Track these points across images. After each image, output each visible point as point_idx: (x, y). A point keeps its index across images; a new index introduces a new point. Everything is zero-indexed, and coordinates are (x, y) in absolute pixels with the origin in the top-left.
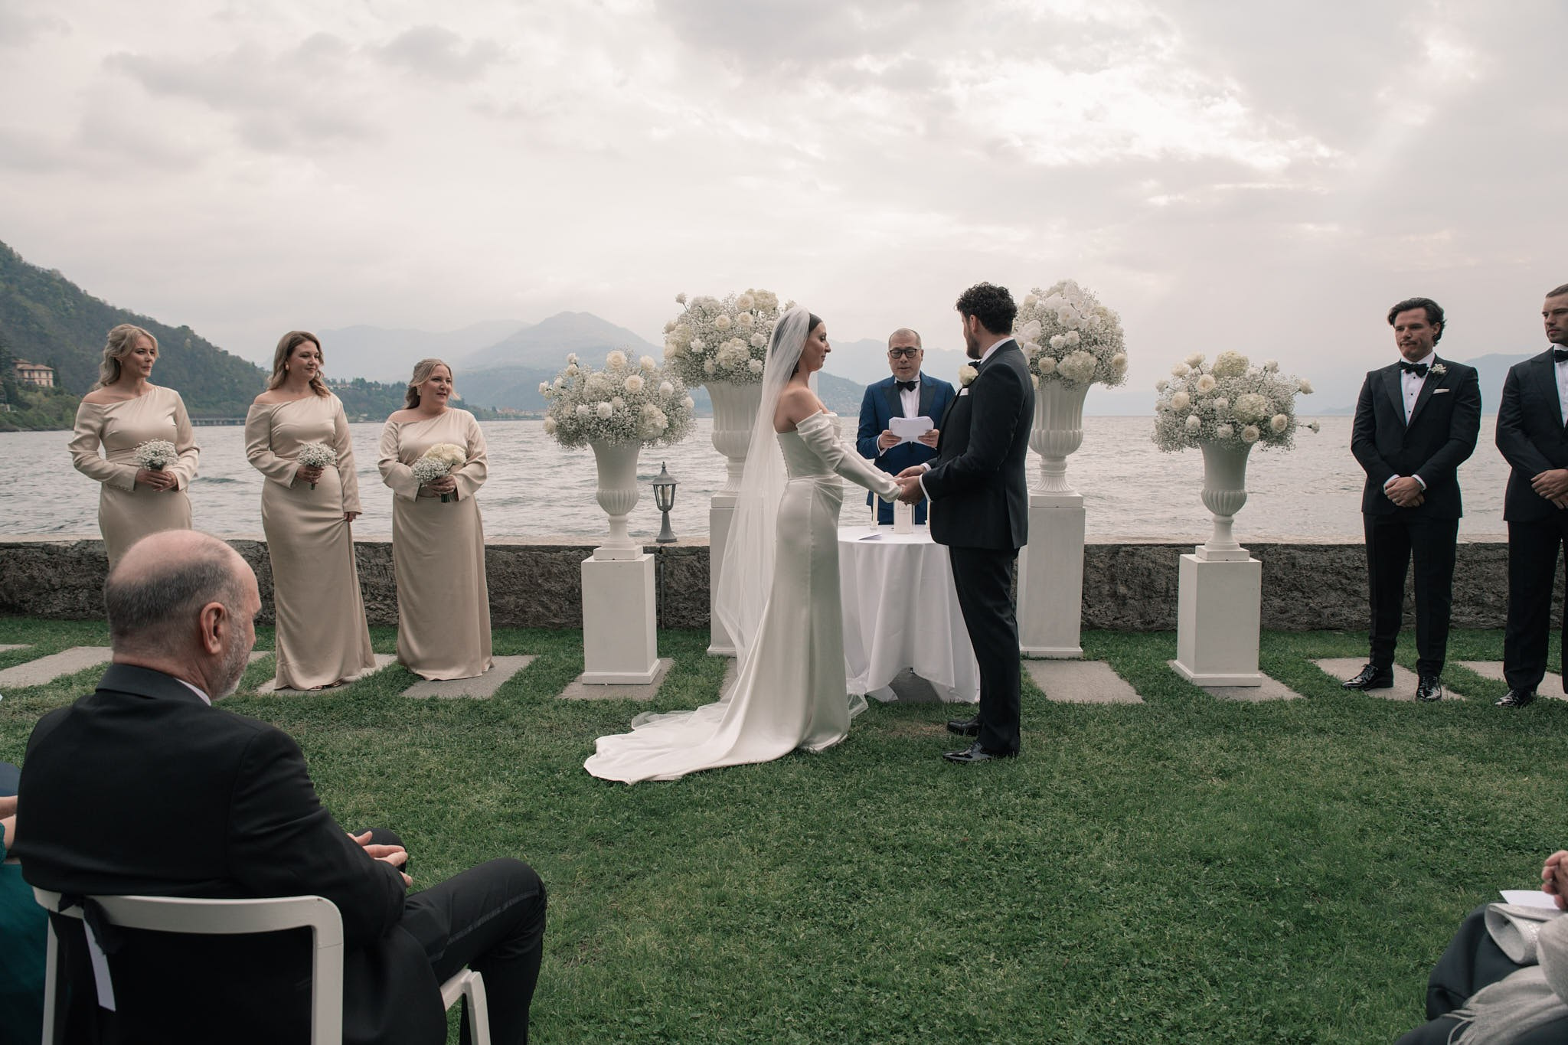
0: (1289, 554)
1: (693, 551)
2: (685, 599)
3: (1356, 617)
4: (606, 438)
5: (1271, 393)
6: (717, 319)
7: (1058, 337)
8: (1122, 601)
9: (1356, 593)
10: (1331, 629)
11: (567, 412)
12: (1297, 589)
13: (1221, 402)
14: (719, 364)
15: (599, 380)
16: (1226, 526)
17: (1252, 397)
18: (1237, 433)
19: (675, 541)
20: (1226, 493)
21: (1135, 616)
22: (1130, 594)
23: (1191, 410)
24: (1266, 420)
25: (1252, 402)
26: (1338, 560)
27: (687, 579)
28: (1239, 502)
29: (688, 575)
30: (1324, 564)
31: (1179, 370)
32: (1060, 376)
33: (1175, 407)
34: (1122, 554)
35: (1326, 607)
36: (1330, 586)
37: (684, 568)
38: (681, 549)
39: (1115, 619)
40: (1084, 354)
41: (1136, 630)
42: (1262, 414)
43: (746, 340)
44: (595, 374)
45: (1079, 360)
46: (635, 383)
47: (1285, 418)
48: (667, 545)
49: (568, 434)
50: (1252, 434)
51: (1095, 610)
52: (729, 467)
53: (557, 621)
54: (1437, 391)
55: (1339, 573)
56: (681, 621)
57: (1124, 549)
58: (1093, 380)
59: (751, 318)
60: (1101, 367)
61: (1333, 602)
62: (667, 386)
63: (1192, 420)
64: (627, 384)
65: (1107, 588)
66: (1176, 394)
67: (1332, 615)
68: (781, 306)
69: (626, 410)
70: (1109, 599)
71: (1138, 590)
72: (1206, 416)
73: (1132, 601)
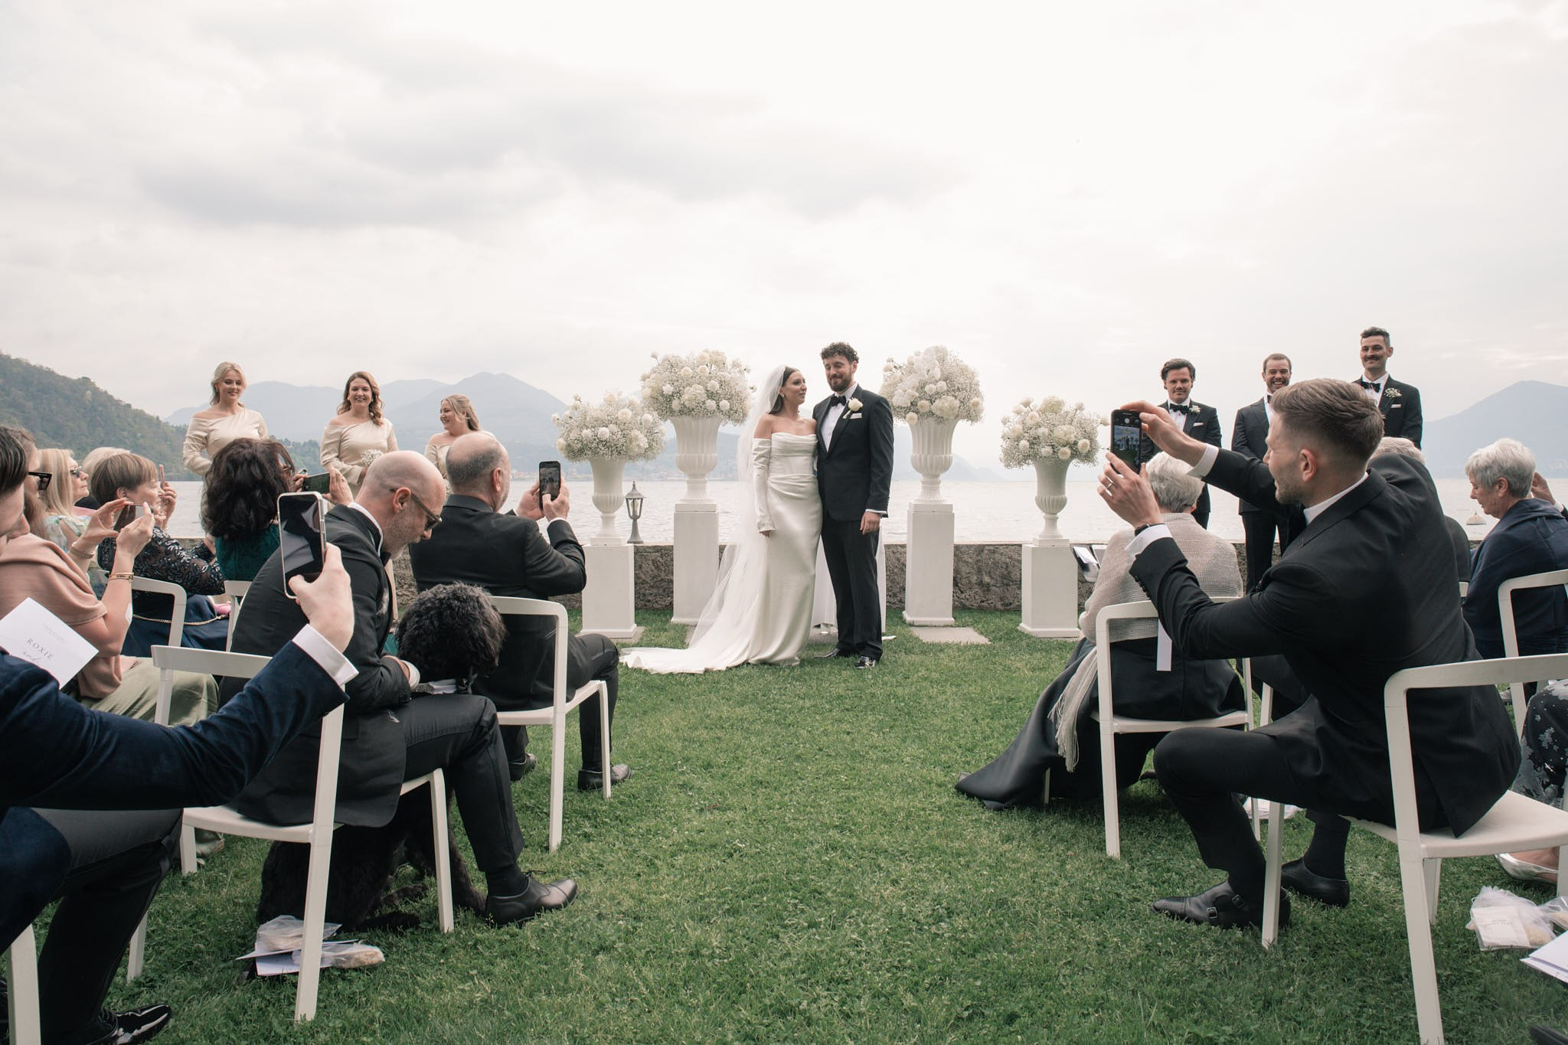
1: (657, 549)
2: (652, 587)
4: (603, 454)
5: (1081, 425)
6: (682, 371)
7: (931, 386)
8: (986, 588)
11: (573, 436)
13: (1043, 431)
14: (683, 403)
15: (598, 411)
16: (1052, 521)
17: (1065, 428)
18: (1057, 454)
19: (642, 542)
20: (1052, 497)
21: (997, 599)
22: (992, 582)
23: (1024, 436)
24: (1076, 443)
25: (1065, 432)
27: (653, 571)
28: (1061, 504)
29: (653, 568)
31: (1016, 408)
32: (933, 414)
33: (1012, 435)
34: (986, 552)
37: (650, 563)
38: (648, 547)
39: (983, 602)
40: (951, 398)
41: (998, 610)
42: (1073, 439)
43: (704, 386)
44: (595, 408)
45: (946, 402)
46: (626, 414)
47: (1088, 442)
48: (638, 545)
49: (573, 451)
50: (1065, 453)
51: (966, 595)
52: (688, 482)
54: (1196, 424)
56: (648, 604)
57: (987, 548)
58: (957, 417)
59: (708, 370)
60: (963, 408)
62: (647, 417)
63: (1024, 443)
64: (619, 414)
65: (975, 578)
66: (1014, 426)
68: (729, 363)
69: (619, 433)
71: (998, 579)
72: (1034, 441)
73: (994, 588)
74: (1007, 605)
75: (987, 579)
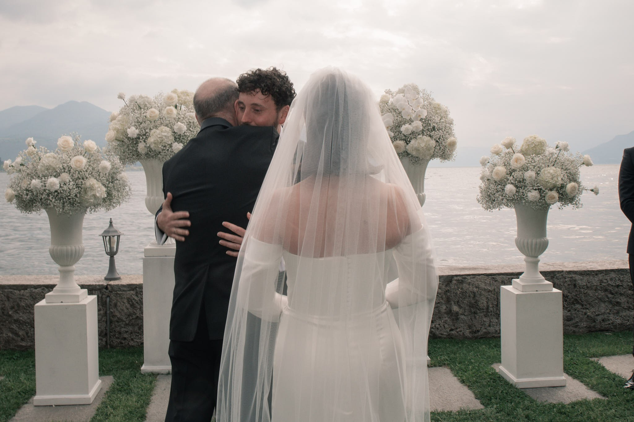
0: (571, 278)
1: (132, 287)
2: (126, 325)
3: (619, 321)
4: (54, 206)
5: (564, 168)
6: (149, 111)
7: (407, 126)
8: (455, 317)
9: (618, 303)
10: (602, 331)
11: (24, 185)
12: (578, 303)
13: (530, 174)
14: (149, 147)
15: (50, 159)
17: (552, 170)
18: (542, 197)
19: (119, 279)
20: (534, 241)
21: (465, 328)
22: (461, 311)
23: (508, 180)
24: (563, 187)
25: (551, 174)
26: (605, 281)
27: (128, 309)
28: (543, 247)
29: (128, 306)
30: (595, 284)
31: (496, 150)
32: (408, 154)
33: (496, 178)
34: (454, 282)
35: (598, 315)
36: (600, 300)
37: (125, 301)
38: (123, 286)
39: (452, 330)
40: (426, 138)
41: (466, 338)
42: (560, 182)
43: (171, 128)
44: (48, 154)
45: (422, 142)
46: (80, 162)
47: (576, 185)
48: (112, 283)
49: (25, 202)
50: (553, 198)
53: (24, 344)
55: (606, 290)
56: (123, 342)
57: (455, 278)
58: (433, 156)
59: (175, 111)
60: (438, 148)
61: (603, 311)
62: (106, 164)
63: (510, 188)
64: (73, 164)
65: (444, 307)
66: (496, 168)
67: (603, 320)
69: (72, 183)
70: (446, 316)
71: (467, 308)
72: (519, 185)
73: (462, 317)
74: (475, 333)
75: (455, 308)
